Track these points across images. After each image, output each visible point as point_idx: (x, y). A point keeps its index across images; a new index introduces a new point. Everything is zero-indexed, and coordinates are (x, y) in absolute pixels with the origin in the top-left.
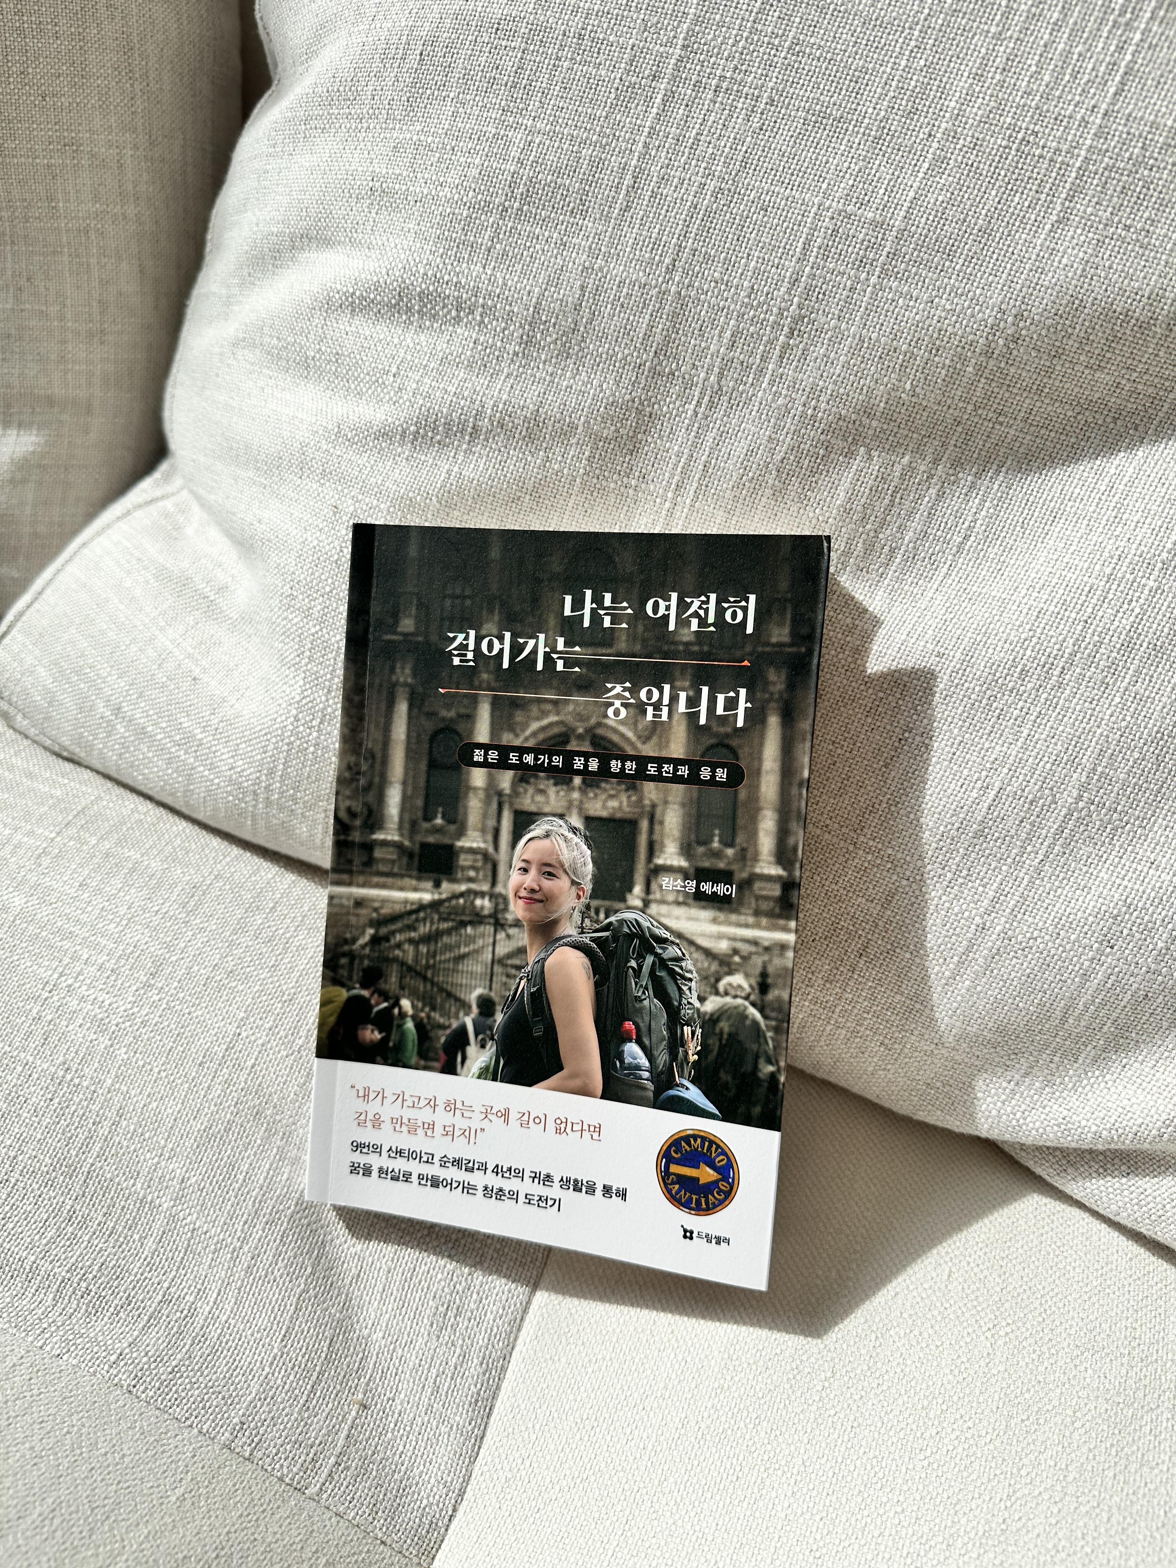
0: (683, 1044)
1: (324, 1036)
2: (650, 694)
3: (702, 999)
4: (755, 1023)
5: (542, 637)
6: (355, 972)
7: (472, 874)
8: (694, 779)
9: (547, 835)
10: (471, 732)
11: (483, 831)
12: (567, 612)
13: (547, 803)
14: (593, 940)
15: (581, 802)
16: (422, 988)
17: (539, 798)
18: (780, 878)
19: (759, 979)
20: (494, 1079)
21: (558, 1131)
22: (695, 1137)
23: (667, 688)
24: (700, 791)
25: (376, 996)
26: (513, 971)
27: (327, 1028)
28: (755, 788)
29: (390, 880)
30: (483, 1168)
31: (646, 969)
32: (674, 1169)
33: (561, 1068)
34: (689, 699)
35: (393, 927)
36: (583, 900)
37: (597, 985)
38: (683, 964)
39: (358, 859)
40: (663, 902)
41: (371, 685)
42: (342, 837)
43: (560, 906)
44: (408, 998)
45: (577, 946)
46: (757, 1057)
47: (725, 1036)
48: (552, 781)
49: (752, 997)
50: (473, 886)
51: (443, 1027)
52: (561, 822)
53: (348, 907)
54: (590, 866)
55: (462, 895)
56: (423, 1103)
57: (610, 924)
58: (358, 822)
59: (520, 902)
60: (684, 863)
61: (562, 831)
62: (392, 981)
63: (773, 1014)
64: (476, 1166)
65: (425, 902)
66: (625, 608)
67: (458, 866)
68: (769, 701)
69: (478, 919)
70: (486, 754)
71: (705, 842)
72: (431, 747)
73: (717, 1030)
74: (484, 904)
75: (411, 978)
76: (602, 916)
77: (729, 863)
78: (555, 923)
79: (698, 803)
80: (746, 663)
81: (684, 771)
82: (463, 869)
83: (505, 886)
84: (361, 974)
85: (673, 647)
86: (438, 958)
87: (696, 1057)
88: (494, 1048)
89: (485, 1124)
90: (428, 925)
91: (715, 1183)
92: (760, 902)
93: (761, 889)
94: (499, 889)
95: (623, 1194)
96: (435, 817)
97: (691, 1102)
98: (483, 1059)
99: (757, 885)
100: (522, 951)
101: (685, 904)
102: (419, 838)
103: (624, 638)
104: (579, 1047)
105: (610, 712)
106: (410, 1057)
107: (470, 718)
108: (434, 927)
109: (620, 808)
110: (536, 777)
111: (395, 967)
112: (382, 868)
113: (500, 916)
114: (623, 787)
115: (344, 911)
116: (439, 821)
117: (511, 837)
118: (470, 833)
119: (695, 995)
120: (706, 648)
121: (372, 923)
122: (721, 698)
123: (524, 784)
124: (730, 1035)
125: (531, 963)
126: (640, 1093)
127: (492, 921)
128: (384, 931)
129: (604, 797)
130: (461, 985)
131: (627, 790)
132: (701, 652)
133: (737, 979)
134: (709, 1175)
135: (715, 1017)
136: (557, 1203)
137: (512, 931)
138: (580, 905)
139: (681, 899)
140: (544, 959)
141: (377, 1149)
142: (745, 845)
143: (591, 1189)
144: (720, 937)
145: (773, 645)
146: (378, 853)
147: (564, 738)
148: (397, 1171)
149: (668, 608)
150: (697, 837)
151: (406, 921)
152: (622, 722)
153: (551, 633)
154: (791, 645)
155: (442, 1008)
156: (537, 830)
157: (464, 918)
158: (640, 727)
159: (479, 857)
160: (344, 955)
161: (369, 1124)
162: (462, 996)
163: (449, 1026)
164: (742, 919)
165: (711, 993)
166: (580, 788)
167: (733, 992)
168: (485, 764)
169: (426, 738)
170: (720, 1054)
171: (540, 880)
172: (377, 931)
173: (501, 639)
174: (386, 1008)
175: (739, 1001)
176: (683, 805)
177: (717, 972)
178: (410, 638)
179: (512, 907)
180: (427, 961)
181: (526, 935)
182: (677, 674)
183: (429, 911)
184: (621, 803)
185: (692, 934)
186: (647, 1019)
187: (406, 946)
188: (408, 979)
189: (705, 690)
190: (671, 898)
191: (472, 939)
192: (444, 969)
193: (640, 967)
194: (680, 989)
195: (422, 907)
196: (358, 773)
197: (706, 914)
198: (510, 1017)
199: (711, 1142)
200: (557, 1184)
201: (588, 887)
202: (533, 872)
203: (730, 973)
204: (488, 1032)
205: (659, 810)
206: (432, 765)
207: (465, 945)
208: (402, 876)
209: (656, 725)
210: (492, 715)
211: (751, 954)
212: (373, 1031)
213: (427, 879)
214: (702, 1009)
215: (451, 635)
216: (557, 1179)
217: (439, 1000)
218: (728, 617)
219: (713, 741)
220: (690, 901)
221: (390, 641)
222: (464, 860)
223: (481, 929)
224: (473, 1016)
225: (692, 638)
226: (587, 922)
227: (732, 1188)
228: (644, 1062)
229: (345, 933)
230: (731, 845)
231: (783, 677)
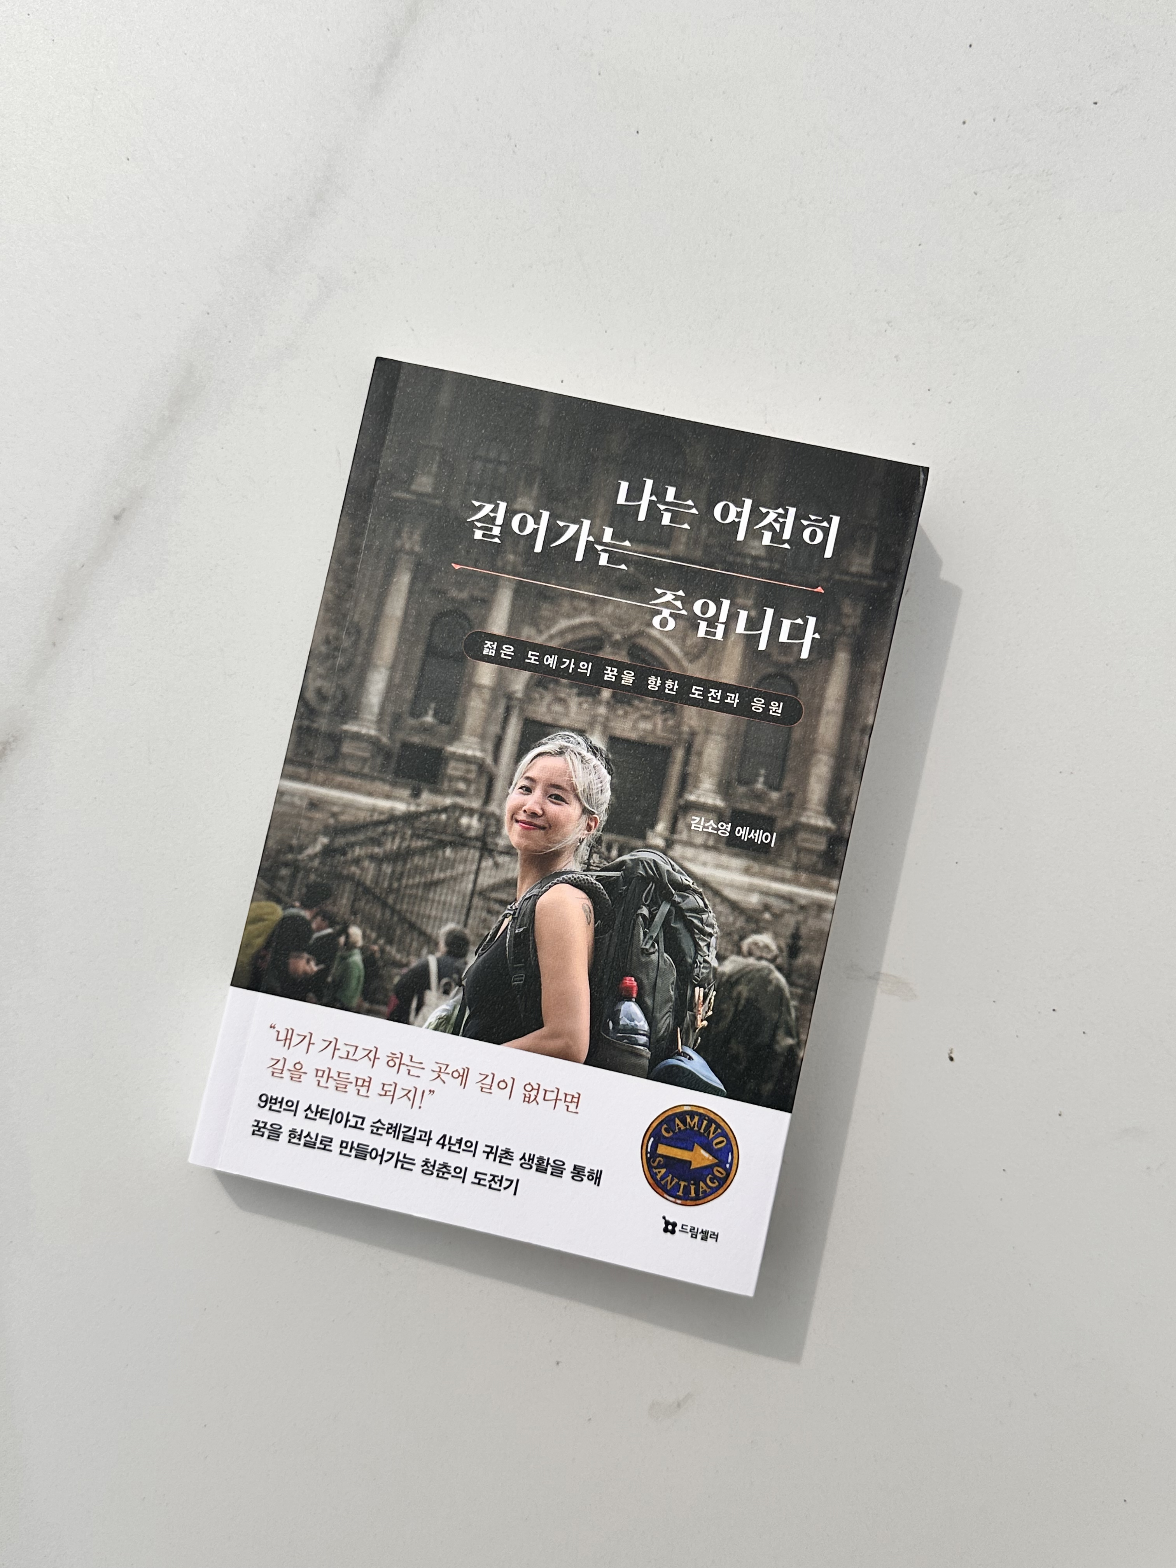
0: (692, 1006)
1: (246, 960)
2: (705, 608)
3: (720, 958)
4: (779, 989)
5: (587, 523)
6: (297, 887)
7: (462, 786)
8: (744, 709)
9: (561, 752)
10: (484, 620)
11: (483, 737)
12: (621, 500)
13: (566, 715)
14: (599, 879)
15: (607, 719)
16: (378, 915)
17: (557, 708)
18: (828, 830)
19: (789, 941)
20: (455, 1032)
21: (527, 1099)
22: (692, 1114)
23: (726, 603)
24: (749, 724)
25: (319, 919)
26: (497, 907)
27: (252, 951)
28: (814, 727)
29: (357, 782)
30: (426, 1137)
31: (659, 919)
32: (662, 1150)
33: (541, 1026)
34: (749, 619)
35: (352, 839)
36: (593, 831)
37: (597, 932)
38: (704, 917)
39: (321, 751)
40: (689, 844)
41: (368, 548)
42: (306, 723)
43: (564, 836)
44: (360, 926)
45: (578, 884)
46: (776, 1027)
47: (743, 1002)
48: (575, 691)
49: (779, 961)
50: (460, 801)
51: (401, 965)
52: (580, 739)
53: (300, 807)
54: (608, 794)
55: (445, 810)
56: (360, 1053)
57: (623, 863)
58: (327, 708)
59: (517, 827)
60: (719, 803)
61: (579, 749)
62: (343, 903)
63: (801, 981)
64: (418, 1135)
65: (397, 813)
66: (690, 507)
67: (444, 775)
68: (840, 635)
69: (461, 840)
70: (499, 648)
71: (748, 782)
72: (432, 630)
73: (735, 994)
74: (472, 824)
75: (367, 902)
76: (614, 853)
77: (771, 809)
78: (557, 855)
79: (746, 737)
80: (820, 589)
81: (733, 699)
82: (451, 779)
83: (501, 805)
84: (304, 890)
85: (739, 560)
86: (404, 881)
87: (705, 1023)
88: (461, 995)
89: (437, 1085)
90: (397, 841)
91: (710, 1167)
92: (802, 855)
93: (804, 840)
94: (493, 808)
95: (596, 1177)
96: (426, 713)
97: (693, 1074)
98: (444, 1007)
99: (802, 835)
100: (511, 884)
101: (715, 848)
102: (400, 736)
103: (684, 539)
104: (566, 1002)
105: (656, 621)
106: (352, 997)
107: (486, 603)
108: (405, 844)
109: (653, 732)
110: (557, 683)
111: (348, 886)
112: (350, 766)
113: (489, 840)
114: (660, 708)
115: (295, 812)
116: (429, 719)
117: (516, 748)
118: (466, 737)
119: (713, 953)
120: (777, 566)
121: (327, 831)
122: (786, 624)
123: (540, 689)
124: (748, 1000)
125: (520, 899)
126: (633, 1060)
127: (479, 844)
128: (341, 841)
129: (637, 715)
130: (429, 917)
131: (663, 712)
132: (771, 569)
133: (765, 939)
134: (703, 1158)
135: (734, 979)
136: (514, 1184)
137: (501, 859)
138: (589, 837)
139: (711, 843)
140: (537, 896)
141: (292, 1107)
142: (793, 790)
143: (558, 1170)
144: (751, 889)
145: (852, 575)
146: (347, 748)
147: (598, 643)
148: (313, 1135)
149: (739, 515)
150: (739, 774)
151: (370, 833)
152: (669, 634)
153: (598, 521)
154: (872, 578)
155: (401, 942)
156: (550, 745)
157: (444, 837)
158: (689, 642)
159: (473, 767)
160: (286, 865)
161: (286, 1074)
162: (429, 930)
163: (407, 965)
164: (779, 872)
165: (732, 953)
166: (608, 703)
167: (758, 953)
168: (496, 660)
169: (428, 619)
170: (733, 1021)
171: (545, 803)
172: (332, 841)
173: (537, 518)
174: (329, 935)
175: (764, 963)
176: (728, 737)
177: (742, 928)
178: (425, 499)
179: (505, 830)
180: (390, 885)
181: (518, 866)
182: (740, 591)
183: (401, 824)
184: (655, 725)
185: (719, 883)
186: (653, 975)
187: (366, 863)
188: (363, 903)
189: (770, 612)
190: (699, 840)
191: (451, 864)
192: (410, 896)
193: (653, 915)
194: (697, 945)
195: (392, 818)
196: (337, 649)
197: (738, 863)
198: (484, 961)
199: (711, 1121)
200: (516, 1162)
201: (602, 817)
202: (538, 793)
203: (758, 931)
204: (455, 976)
205: (698, 740)
206: (430, 651)
207: (441, 870)
208: (373, 779)
209: (708, 643)
210: (513, 605)
211: (784, 912)
212: (308, 961)
213: (404, 786)
214: (720, 969)
215: (477, 504)
216: (517, 1156)
217: (398, 932)
218: (806, 535)
219: (771, 670)
220: (722, 846)
221: (397, 499)
222: (453, 769)
223: (465, 852)
224: (439, 954)
225: (762, 553)
226: (596, 857)
227: (728, 1175)
228: (643, 1024)
229: (291, 838)
230: (777, 788)
231: (859, 611)
